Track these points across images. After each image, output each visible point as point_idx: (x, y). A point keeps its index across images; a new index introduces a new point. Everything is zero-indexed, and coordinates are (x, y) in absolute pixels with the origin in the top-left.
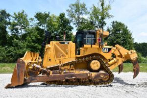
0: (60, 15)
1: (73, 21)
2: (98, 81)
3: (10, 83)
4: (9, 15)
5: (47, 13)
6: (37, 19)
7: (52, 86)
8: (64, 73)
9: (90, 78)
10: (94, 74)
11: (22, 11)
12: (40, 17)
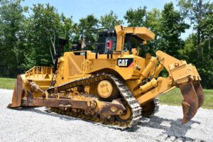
0: (165, 8)
1: (189, 13)
2: (109, 117)
3: (11, 103)
4: (96, 21)
5: (143, 8)
6: (127, 21)
7: (52, 115)
8: (60, 98)
9: (96, 111)
10: (101, 104)
11: (110, 13)
12: (131, 18)
